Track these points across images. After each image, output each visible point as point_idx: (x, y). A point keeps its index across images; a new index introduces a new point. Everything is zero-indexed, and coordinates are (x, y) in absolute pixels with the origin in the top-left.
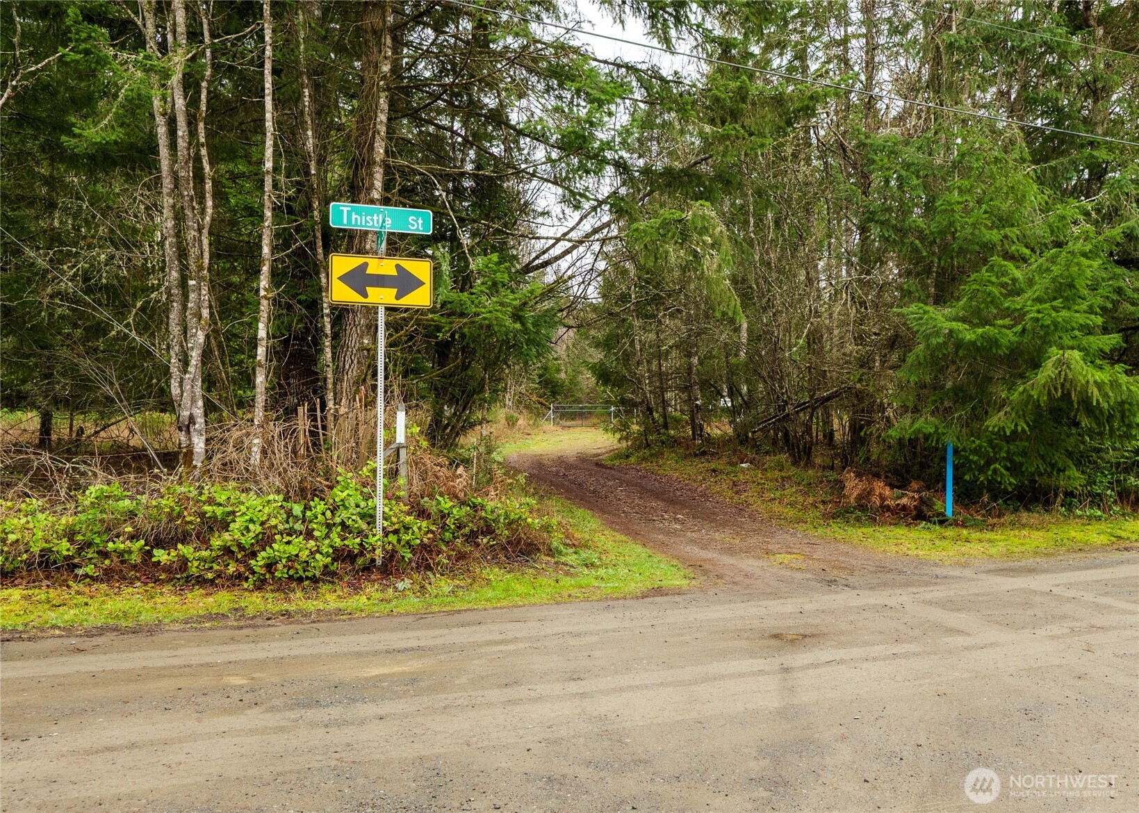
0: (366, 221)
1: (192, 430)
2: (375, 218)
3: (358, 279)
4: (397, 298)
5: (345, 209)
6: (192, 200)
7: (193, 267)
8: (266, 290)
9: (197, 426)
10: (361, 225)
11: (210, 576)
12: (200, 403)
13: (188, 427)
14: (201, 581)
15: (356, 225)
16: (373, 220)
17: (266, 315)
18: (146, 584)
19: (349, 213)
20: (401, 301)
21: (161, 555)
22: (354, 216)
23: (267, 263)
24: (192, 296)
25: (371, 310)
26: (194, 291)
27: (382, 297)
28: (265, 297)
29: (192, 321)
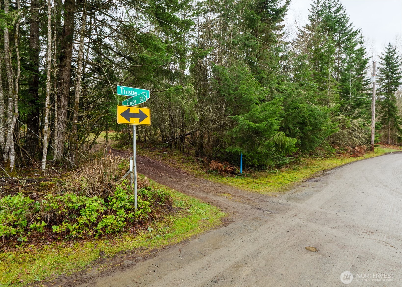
0: (129, 93)
1: (10, 154)
2: (132, 92)
3: (127, 114)
4: (140, 122)
5: (122, 88)
6: (11, 67)
7: (11, 93)
8: (48, 105)
9: (12, 152)
10: (127, 95)
11: (80, 236)
12: (13, 144)
13: (8, 153)
14: (76, 238)
15: (126, 94)
16: (131, 93)
17: (48, 114)
18: (51, 242)
19: (123, 90)
20: (140, 123)
21: (56, 229)
22: (125, 91)
23: (49, 95)
24: (10, 104)
25: (131, 126)
26: (11, 102)
27: (134, 121)
28: (48, 108)
29: (10, 114)
